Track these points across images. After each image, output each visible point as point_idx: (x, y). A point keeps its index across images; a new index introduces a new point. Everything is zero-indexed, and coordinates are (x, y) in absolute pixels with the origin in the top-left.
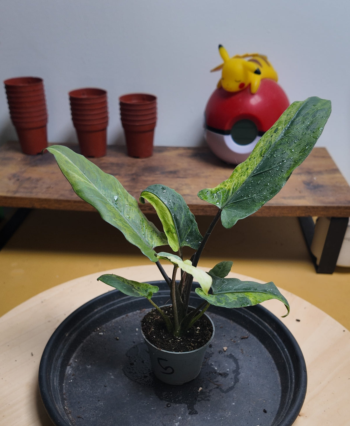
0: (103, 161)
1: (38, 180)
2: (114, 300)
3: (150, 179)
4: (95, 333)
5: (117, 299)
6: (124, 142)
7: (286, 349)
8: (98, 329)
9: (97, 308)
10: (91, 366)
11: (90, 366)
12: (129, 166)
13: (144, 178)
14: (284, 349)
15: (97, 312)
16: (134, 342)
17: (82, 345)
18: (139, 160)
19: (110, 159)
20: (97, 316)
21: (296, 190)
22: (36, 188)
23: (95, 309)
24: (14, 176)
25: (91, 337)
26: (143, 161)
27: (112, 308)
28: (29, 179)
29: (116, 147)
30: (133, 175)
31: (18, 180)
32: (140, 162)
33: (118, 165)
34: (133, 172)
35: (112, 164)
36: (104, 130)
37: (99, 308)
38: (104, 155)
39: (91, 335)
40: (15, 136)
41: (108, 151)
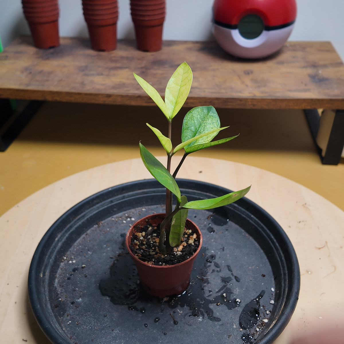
0: (113, 55)
1: (50, 73)
2: (70, 222)
3: (159, 72)
4: (63, 263)
5: (73, 220)
6: (133, 36)
7: (252, 216)
8: (65, 258)
9: (57, 237)
10: (82, 299)
11: (80, 299)
12: (139, 59)
13: (153, 71)
14: (251, 216)
15: (58, 241)
16: (111, 258)
17: (57, 280)
18: (149, 54)
19: (121, 52)
20: (60, 244)
21: (302, 83)
22: (47, 80)
23: (55, 238)
24: (26, 69)
25: (61, 269)
26: (152, 55)
27: (71, 231)
28: (41, 72)
29: (126, 41)
30: (142, 68)
31: (30, 73)
32: (150, 56)
33: (127, 58)
34: (143, 65)
35: (122, 58)
36: (115, 24)
37: (59, 236)
38: (114, 48)
39: (61, 267)
40: (27, 31)
41: (119, 45)
